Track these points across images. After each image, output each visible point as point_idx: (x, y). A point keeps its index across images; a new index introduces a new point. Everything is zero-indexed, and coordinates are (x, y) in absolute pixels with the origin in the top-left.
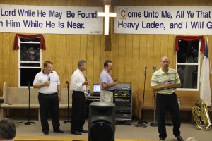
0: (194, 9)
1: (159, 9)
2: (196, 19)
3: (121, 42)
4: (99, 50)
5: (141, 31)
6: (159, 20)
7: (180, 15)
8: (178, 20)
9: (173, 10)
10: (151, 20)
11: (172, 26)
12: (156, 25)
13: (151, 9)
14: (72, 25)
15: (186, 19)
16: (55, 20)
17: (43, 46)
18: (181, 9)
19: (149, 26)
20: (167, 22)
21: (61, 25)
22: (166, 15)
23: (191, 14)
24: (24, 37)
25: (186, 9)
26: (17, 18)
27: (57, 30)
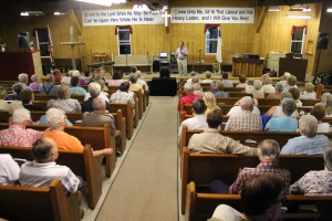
0: (215, 9)
1: (196, 9)
2: (216, 14)
3: (175, 28)
4: (163, 33)
5: (186, 21)
6: (195, 15)
7: (207, 12)
8: (206, 15)
9: (203, 9)
10: (191, 15)
11: (203, 18)
12: (194, 18)
13: (191, 9)
14: (147, 20)
15: (210, 14)
16: (137, 17)
17: (131, 32)
18: (208, 9)
19: (191, 18)
20: (200, 16)
21: (141, 20)
22: (200, 12)
23: (213, 12)
24: (121, 27)
25: (212, 9)
26: (116, 17)
27: (138, 23)
